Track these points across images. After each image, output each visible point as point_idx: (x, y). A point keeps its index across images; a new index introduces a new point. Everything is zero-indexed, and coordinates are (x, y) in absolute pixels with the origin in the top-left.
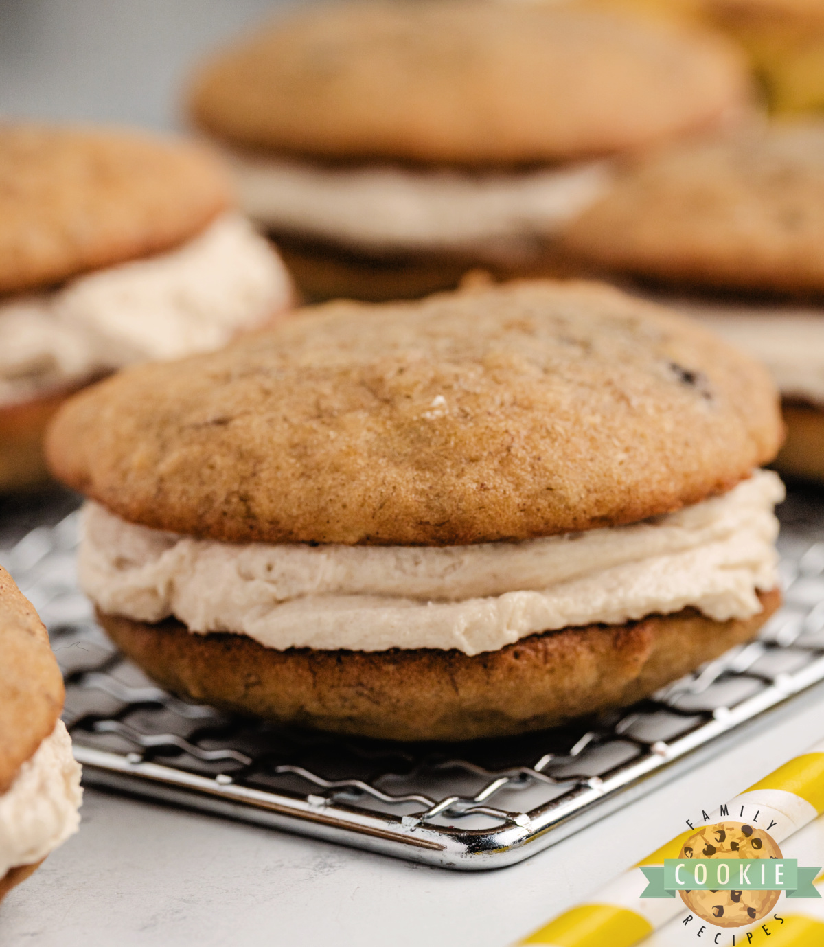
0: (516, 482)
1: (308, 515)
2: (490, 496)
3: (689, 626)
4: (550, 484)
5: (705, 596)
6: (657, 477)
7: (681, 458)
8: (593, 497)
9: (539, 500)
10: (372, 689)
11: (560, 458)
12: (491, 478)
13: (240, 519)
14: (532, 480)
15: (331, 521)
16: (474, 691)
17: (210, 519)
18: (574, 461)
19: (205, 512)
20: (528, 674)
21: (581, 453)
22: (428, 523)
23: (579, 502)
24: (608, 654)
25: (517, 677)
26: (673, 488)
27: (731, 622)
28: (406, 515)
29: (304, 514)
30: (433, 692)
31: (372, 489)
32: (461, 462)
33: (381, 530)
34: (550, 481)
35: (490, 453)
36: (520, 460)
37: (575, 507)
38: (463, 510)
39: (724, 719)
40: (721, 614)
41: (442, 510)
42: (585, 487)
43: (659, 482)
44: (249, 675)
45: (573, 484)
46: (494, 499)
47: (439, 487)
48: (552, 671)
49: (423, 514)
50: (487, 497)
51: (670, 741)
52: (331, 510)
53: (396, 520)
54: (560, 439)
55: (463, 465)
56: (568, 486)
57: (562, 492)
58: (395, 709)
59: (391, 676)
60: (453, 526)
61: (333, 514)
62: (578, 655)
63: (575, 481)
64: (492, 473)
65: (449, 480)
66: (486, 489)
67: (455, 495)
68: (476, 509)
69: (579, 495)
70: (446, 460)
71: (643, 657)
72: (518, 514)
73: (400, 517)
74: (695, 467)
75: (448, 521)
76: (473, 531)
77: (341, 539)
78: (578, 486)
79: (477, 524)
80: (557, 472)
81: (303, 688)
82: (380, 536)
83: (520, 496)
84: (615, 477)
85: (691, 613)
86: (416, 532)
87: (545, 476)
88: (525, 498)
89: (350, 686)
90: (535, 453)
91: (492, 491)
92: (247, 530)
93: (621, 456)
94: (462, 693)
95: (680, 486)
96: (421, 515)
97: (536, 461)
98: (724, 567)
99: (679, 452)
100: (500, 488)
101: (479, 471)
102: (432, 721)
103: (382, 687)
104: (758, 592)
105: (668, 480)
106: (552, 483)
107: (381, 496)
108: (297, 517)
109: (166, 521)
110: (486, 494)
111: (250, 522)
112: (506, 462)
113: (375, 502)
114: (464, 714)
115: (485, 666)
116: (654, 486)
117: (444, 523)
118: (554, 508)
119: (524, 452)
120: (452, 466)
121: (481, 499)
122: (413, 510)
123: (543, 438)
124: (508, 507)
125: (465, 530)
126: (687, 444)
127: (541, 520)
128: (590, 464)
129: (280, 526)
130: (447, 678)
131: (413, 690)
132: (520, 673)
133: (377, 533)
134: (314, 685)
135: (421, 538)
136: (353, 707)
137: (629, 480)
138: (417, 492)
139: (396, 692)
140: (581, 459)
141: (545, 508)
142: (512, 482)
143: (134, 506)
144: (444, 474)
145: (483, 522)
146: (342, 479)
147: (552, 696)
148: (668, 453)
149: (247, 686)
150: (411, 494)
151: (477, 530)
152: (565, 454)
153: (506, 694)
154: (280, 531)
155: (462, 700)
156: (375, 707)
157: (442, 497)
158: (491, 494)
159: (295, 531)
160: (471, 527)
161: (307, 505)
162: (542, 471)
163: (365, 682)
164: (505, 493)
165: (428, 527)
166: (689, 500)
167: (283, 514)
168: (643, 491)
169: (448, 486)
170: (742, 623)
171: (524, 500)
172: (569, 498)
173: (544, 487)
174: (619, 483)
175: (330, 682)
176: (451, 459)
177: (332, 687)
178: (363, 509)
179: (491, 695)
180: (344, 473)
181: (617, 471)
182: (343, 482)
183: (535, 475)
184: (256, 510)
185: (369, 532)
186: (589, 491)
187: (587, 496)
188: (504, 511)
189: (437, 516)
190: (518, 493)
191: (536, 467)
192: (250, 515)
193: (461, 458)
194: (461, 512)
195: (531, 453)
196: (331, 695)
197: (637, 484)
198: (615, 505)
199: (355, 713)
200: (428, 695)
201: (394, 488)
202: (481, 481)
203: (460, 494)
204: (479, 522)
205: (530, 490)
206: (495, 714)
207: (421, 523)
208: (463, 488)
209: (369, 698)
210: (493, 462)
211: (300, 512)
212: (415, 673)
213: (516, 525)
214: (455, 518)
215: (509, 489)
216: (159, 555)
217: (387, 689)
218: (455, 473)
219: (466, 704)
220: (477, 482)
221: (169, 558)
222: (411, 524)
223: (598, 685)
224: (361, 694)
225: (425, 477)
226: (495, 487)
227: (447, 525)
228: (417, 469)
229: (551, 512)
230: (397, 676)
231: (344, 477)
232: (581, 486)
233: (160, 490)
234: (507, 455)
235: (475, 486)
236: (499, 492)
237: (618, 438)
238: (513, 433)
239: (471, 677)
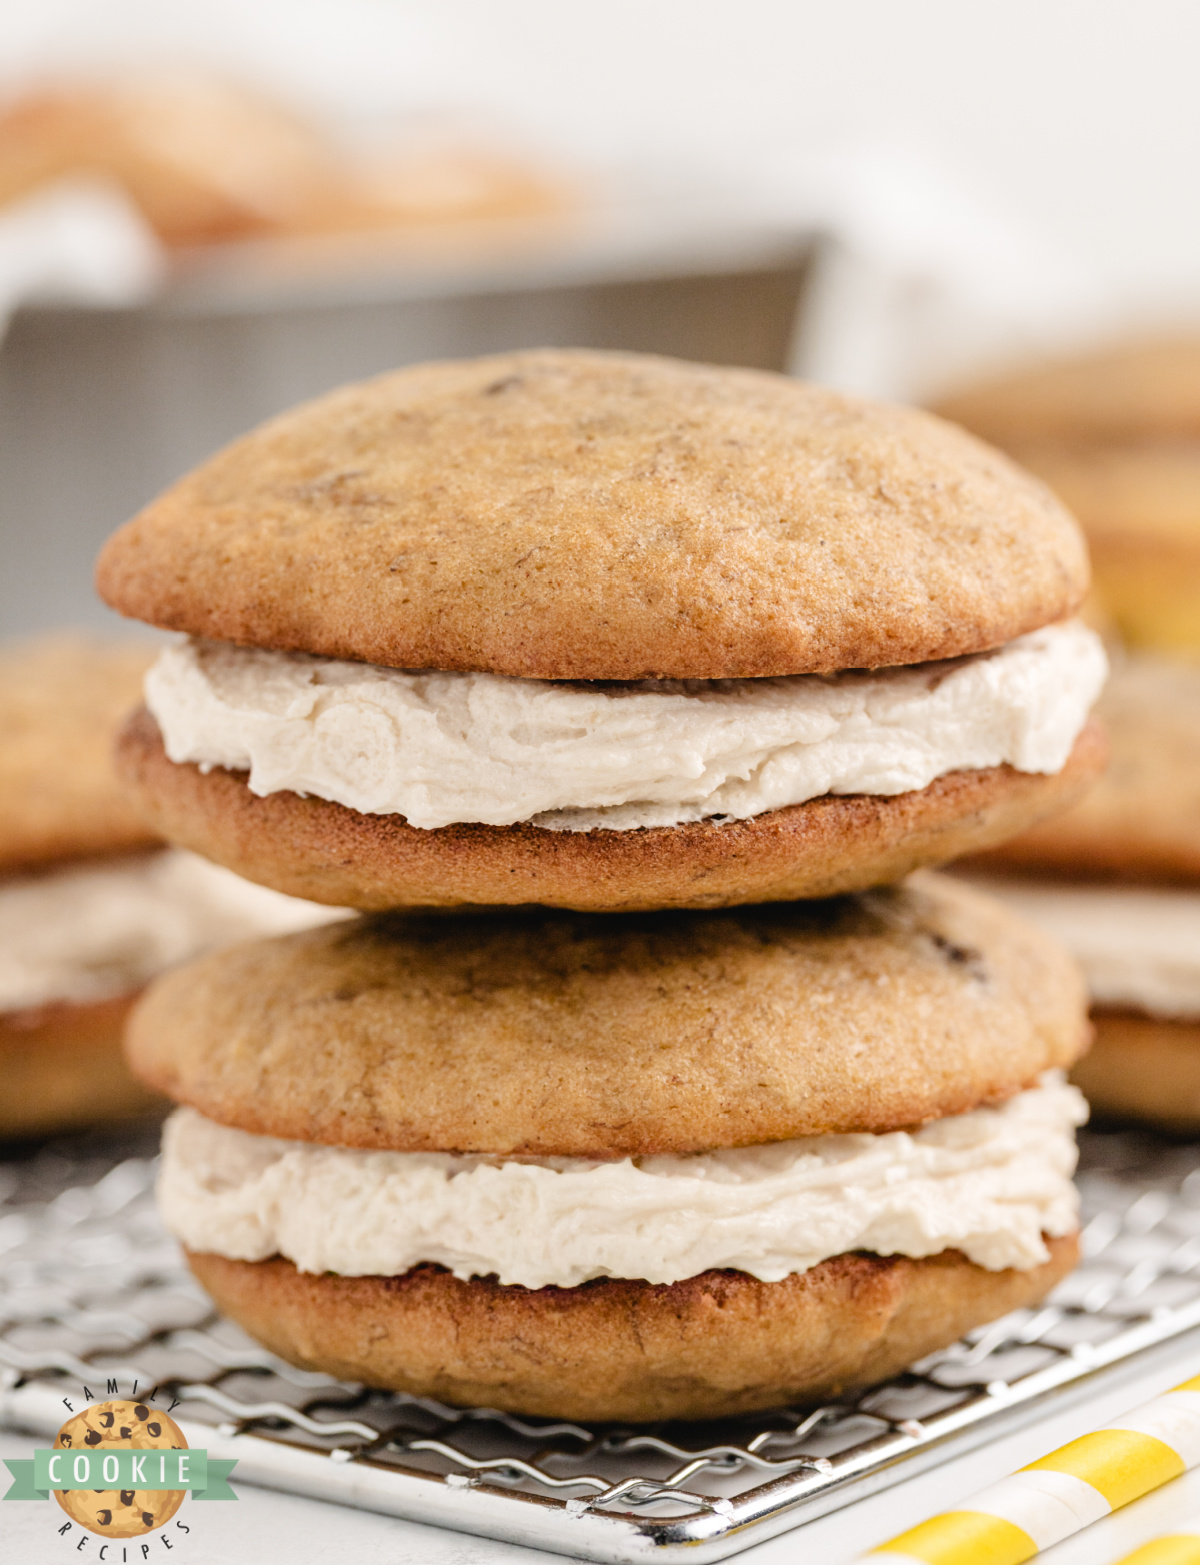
0: (720, 1075)
1: (449, 1115)
2: (683, 1094)
3: (953, 1275)
4: (763, 1079)
5: (972, 1236)
6: (906, 1075)
7: (940, 1053)
8: (820, 1097)
9: (749, 1099)
10: (532, 1344)
11: (776, 1045)
12: (686, 1069)
13: (363, 1120)
14: (739, 1073)
15: (478, 1122)
16: (665, 1349)
17: (325, 1120)
18: (795, 1050)
19: (319, 1111)
20: (736, 1328)
21: (805, 1041)
22: (603, 1125)
23: (801, 1103)
24: (842, 1306)
25: (721, 1331)
26: (927, 1090)
27: (1008, 1273)
28: (576, 1116)
29: (445, 1114)
30: (611, 1349)
31: (533, 1081)
32: (648, 1049)
33: (542, 1135)
34: (763, 1075)
35: (686, 1037)
36: (725, 1047)
37: (795, 1109)
38: (649, 1110)
39: (1000, 1396)
40: (994, 1261)
41: (622, 1110)
42: (809, 1083)
43: (909, 1082)
44: (373, 1326)
45: (793, 1079)
46: (690, 1096)
47: (618, 1080)
48: (767, 1326)
49: (597, 1114)
50: (680, 1093)
51: (925, 1420)
52: (478, 1108)
53: (562, 1121)
54: (778, 1022)
55: (651, 1053)
56: (786, 1082)
57: (778, 1089)
58: (561, 1371)
59: (556, 1327)
60: (636, 1130)
61: (482, 1114)
62: (802, 1306)
63: (795, 1076)
64: (687, 1063)
65: (632, 1071)
66: (680, 1083)
67: (638, 1090)
68: (666, 1109)
69: (801, 1094)
70: (628, 1046)
71: (889, 1312)
72: (721, 1116)
73: (567, 1118)
74: (958, 1065)
75: (630, 1122)
76: (662, 1136)
77: (492, 1146)
78: (799, 1082)
79: (667, 1127)
80: (772, 1063)
81: (443, 1342)
82: (541, 1142)
83: (723, 1094)
84: (850, 1073)
85: (953, 1257)
86: (588, 1137)
87: (757, 1068)
88: (729, 1095)
89: (503, 1340)
90: (745, 1039)
91: (686, 1086)
92: (373, 1134)
93: (859, 1047)
94: (649, 1351)
95: (937, 1089)
96: (594, 1115)
97: (747, 1049)
98: (999, 1201)
99: (938, 1044)
100: (698, 1082)
101: (671, 1059)
102: (611, 1389)
103: (544, 1341)
104: (1045, 1236)
105: (922, 1079)
106: (766, 1078)
107: (544, 1090)
108: (436, 1117)
109: (268, 1123)
110: (679, 1089)
111: (376, 1123)
112: (706, 1050)
113: (536, 1098)
114: (654, 1382)
115: (679, 1317)
116: (902, 1087)
117: (623, 1126)
118: (768, 1109)
119: (731, 1038)
120: (637, 1055)
121: (672, 1096)
122: (584, 1109)
123: (756, 1019)
124: (708, 1106)
125: (652, 1134)
126: (948, 1036)
127: (751, 1124)
128: (817, 1055)
129: (413, 1128)
130: (630, 1331)
131: (585, 1346)
132: (725, 1326)
133: (539, 1138)
134: (457, 1338)
135: (595, 1145)
136: (508, 1369)
137: (868, 1078)
138: (589, 1085)
139: (563, 1348)
140: (805, 1049)
141: (756, 1109)
142: (713, 1075)
143: (230, 1104)
144: (626, 1064)
145: (674, 1125)
146: (494, 1069)
147: (767, 1359)
148: (922, 1046)
149: (372, 1341)
150: (582, 1088)
151: (667, 1136)
152: (783, 1042)
153: (708, 1353)
154: (413, 1135)
155: (650, 1362)
156: (536, 1368)
157: (623, 1092)
158: (686, 1090)
159: (432, 1135)
160: (660, 1131)
161: (448, 1102)
162: (754, 1062)
163: (522, 1335)
164: (703, 1088)
165: (604, 1130)
166: (950, 1109)
167: (418, 1115)
168: (887, 1091)
169: (630, 1078)
170: (1024, 1274)
171: (729, 1098)
172: (787, 1098)
173: (756, 1083)
174: (854, 1080)
175: (477, 1334)
176: (635, 1045)
177: (480, 1341)
178: (519, 1107)
179: (687, 1355)
180: (496, 1062)
181: (852, 1065)
182: (495, 1073)
183: (744, 1067)
184: (383, 1108)
185: (527, 1137)
186: (814, 1089)
187: (812, 1096)
188: (702, 1112)
189: (615, 1117)
190: (720, 1089)
191: (745, 1056)
192: (374, 1115)
193: (648, 1044)
194: (646, 1112)
195: (741, 1038)
196: (478, 1351)
197: (878, 1084)
198: (849, 1108)
199: (510, 1376)
200: (605, 1354)
201: (561, 1080)
202: (673, 1073)
203: (645, 1089)
204: (669, 1124)
205: (736, 1086)
206: (695, 1383)
207: (594, 1125)
208: (650, 1081)
209: (528, 1356)
210: (689, 1050)
211: (440, 1111)
212: (589, 1324)
213: (718, 1130)
214: (639, 1119)
215: (710, 1082)
216: (260, 1173)
217: (551, 1344)
218: (640, 1062)
219: (654, 1367)
220: (668, 1074)
221: (272, 1175)
222: (581, 1126)
223: (829, 1347)
224: (518, 1351)
225: (601, 1067)
226: (690, 1081)
227: (628, 1127)
228: (591, 1058)
229: (763, 1115)
230: (564, 1326)
231: (497, 1066)
232: (804, 1082)
233: (262, 1084)
234: (708, 1041)
235: (665, 1079)
236: (696, 1087)
237: (856, 1023)
238: (718, 1012)
239: (659, 1331)
